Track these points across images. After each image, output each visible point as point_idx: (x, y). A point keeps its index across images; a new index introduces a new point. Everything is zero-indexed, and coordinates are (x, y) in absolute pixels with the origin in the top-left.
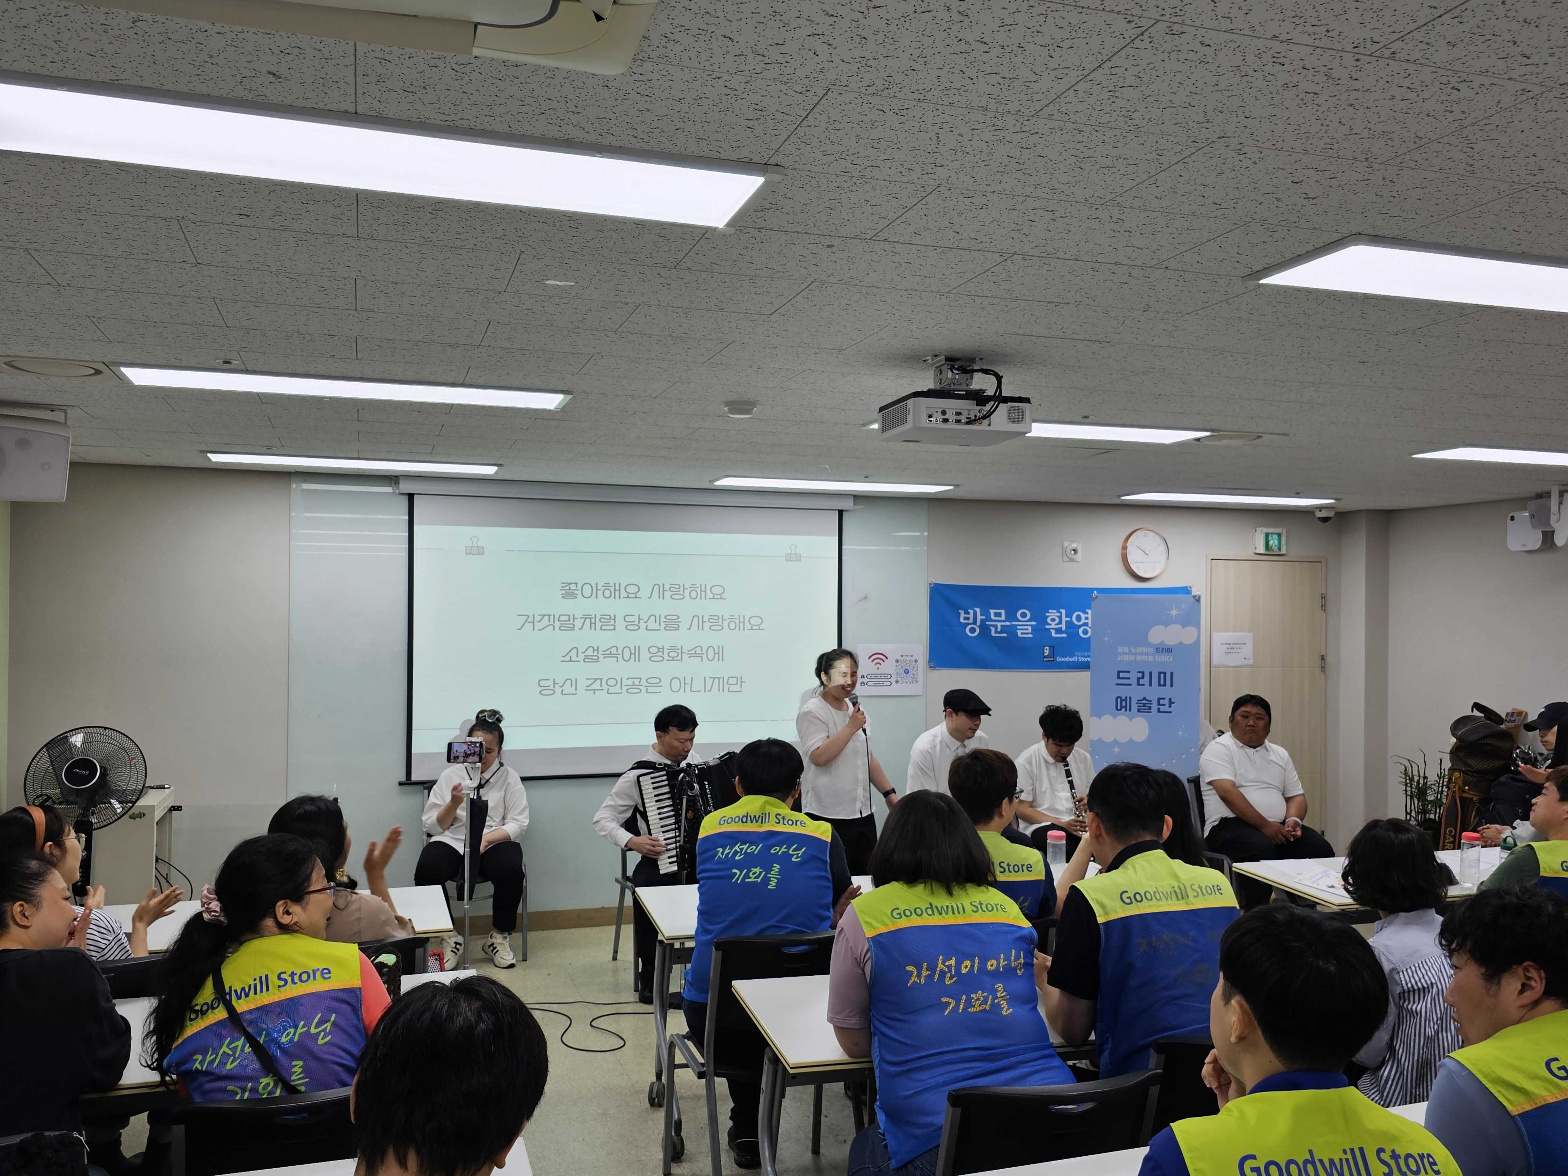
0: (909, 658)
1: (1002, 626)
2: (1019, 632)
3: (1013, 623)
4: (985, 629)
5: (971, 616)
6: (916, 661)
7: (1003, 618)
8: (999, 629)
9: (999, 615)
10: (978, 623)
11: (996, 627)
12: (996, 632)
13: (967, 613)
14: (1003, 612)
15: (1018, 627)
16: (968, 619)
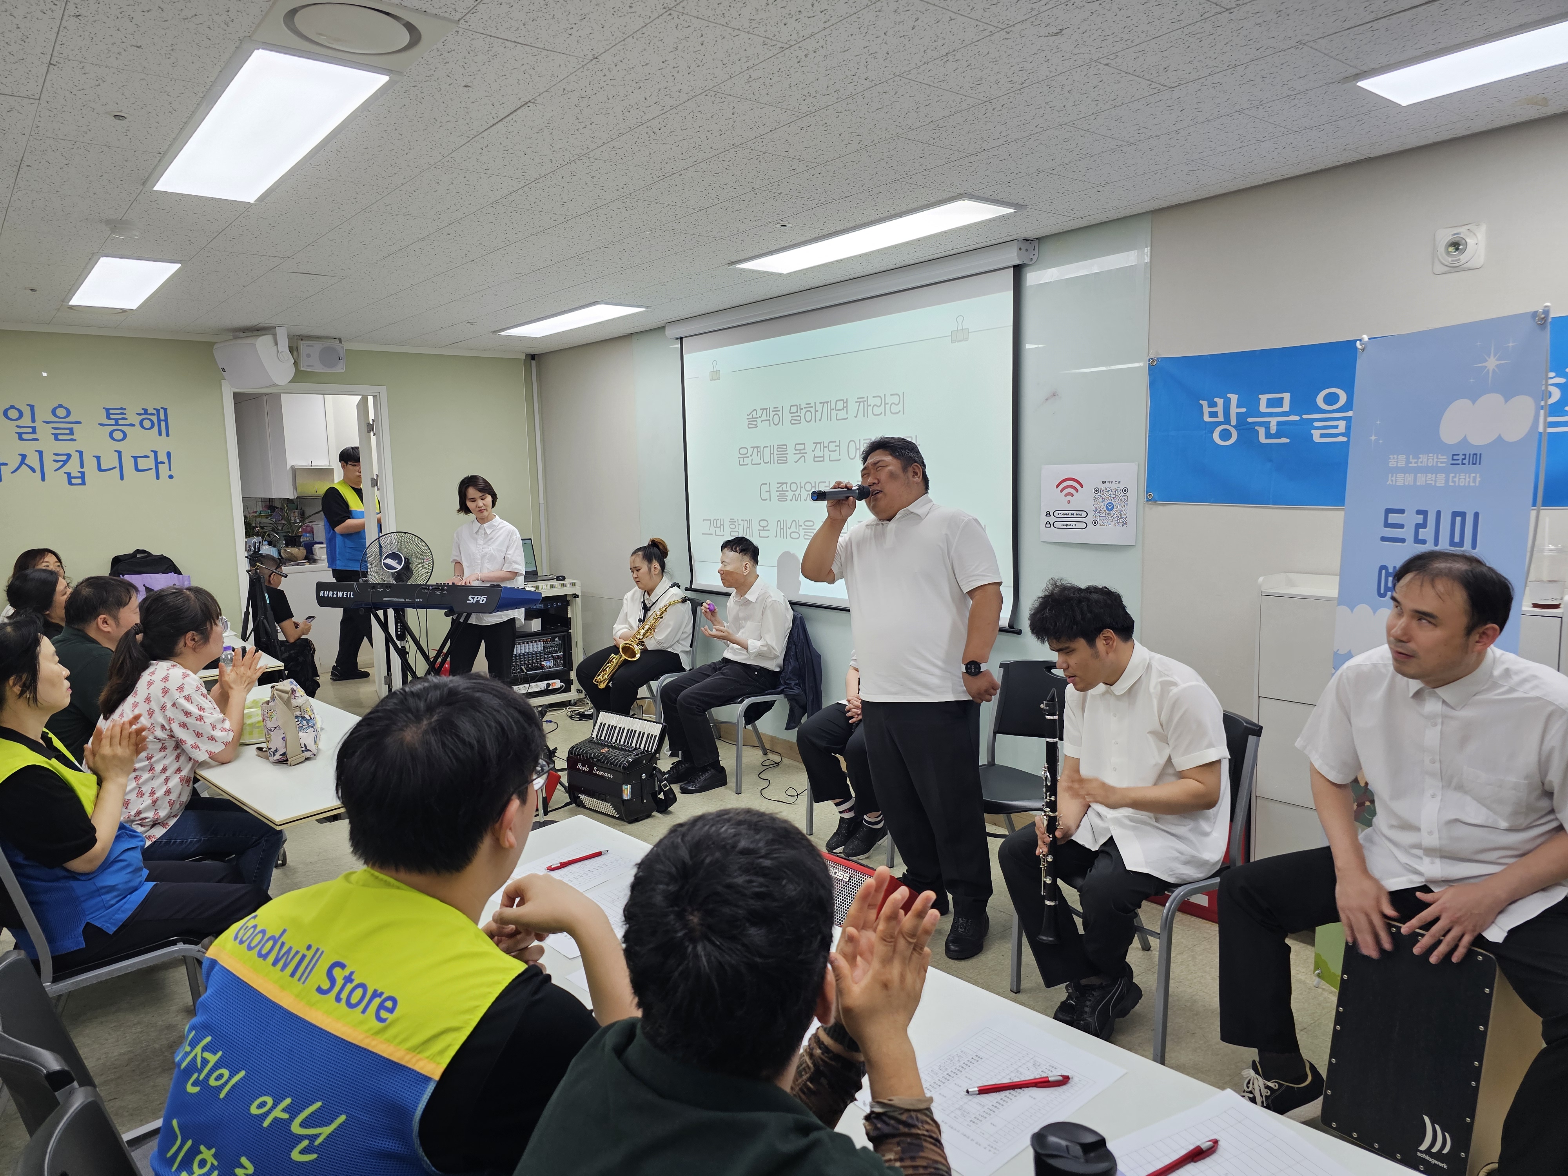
0: (1114, 486)
1: (1279, 423)
2: (1316, 436)
3: (1305, 417)
4: (1246, 429)
5: (1220, 409)
6: (1125, 490)
7: (1286, 407)
8: (1273, 430)
9: (1279, 402)
10: (1234, 422)
11: (1267, 426)
12: (1268, 435)
13: (1213, 404)
14: (1287, 397)
15: (1316, 424)
16: (1213, 414)
